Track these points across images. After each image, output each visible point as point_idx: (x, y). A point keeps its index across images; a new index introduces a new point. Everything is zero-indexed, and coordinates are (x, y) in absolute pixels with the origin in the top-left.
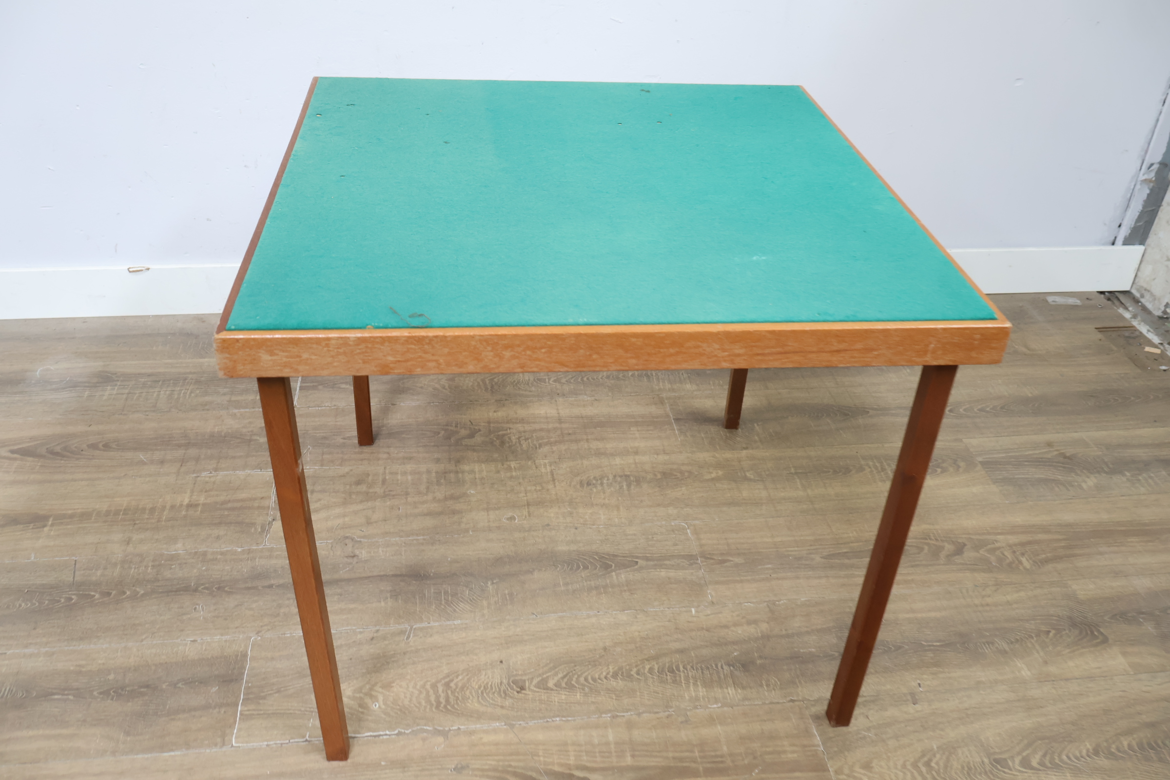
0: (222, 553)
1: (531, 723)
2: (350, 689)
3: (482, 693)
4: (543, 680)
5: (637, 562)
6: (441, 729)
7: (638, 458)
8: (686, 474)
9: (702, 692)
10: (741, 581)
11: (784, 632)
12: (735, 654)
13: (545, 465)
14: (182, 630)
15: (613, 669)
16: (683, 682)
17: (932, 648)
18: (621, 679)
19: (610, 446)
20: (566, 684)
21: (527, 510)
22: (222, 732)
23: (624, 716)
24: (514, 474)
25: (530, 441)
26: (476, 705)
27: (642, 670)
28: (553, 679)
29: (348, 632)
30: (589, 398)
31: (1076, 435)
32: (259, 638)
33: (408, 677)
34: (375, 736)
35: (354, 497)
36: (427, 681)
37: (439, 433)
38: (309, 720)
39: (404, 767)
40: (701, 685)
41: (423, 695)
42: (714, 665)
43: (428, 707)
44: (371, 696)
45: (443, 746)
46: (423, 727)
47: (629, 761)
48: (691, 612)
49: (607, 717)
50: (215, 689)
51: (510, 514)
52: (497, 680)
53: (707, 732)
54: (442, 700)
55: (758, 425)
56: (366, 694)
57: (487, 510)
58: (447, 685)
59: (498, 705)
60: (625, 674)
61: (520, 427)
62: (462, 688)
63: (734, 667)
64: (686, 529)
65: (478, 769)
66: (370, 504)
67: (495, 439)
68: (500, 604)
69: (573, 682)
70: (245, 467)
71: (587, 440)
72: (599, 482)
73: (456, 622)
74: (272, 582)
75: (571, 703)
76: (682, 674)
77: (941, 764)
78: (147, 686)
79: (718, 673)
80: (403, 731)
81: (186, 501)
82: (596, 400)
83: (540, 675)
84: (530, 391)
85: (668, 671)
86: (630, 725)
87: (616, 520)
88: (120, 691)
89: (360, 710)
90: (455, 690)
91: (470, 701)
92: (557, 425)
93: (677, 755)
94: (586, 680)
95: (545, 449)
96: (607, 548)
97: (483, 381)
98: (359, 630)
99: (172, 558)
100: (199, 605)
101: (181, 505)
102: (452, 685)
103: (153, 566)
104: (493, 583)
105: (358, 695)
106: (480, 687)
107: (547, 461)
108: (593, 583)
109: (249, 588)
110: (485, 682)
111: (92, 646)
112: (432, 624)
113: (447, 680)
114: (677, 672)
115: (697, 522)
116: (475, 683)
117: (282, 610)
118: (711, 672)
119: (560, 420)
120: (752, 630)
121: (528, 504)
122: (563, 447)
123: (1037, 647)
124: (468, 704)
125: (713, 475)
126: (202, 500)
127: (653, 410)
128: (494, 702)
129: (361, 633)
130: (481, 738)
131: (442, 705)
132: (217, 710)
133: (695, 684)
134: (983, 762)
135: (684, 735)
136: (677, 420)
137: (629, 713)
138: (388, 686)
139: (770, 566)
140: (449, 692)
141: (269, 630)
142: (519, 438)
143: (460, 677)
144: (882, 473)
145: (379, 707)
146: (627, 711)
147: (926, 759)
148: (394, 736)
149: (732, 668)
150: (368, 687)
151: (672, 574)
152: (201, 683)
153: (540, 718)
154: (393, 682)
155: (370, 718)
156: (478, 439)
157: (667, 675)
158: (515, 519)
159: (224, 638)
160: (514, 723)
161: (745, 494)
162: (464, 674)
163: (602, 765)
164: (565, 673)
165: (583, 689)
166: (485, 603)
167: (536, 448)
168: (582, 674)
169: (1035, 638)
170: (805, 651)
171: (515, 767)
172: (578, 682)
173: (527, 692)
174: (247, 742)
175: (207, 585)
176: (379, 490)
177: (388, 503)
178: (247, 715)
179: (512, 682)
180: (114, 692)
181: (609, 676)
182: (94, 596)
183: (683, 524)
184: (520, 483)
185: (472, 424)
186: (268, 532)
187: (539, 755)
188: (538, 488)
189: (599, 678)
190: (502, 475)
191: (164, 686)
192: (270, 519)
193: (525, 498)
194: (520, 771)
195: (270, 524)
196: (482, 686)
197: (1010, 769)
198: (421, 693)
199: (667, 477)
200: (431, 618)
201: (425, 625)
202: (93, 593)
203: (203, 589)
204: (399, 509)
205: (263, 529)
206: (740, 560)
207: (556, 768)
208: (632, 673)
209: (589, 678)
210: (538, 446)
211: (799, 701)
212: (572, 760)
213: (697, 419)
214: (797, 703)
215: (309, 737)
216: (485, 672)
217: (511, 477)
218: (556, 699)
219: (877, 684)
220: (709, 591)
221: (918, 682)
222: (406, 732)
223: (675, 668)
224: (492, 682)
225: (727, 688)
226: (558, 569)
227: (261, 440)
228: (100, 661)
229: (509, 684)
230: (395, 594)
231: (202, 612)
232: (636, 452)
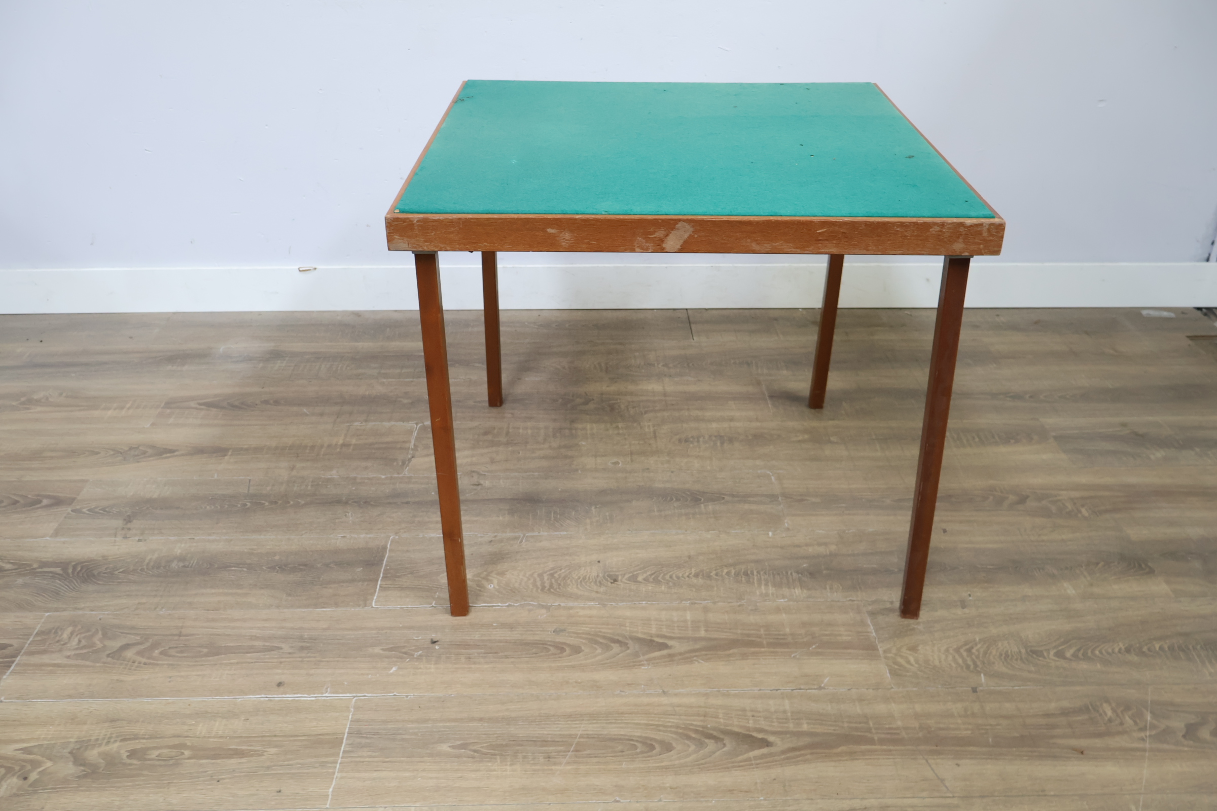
0: (369, 479)
1: (620, 604)
2: (470, 574)
3: (581, 582)
4: (633, 576)
5: (724, 498)
6: (545, 604)
7: (732, 424)
8: (775, 437)
9: (771, 590)
10: (817, 515)
11: (850, 552)
12: (805, 565)
13: (649, 426)
14: (335, 529)
15: (695, 571)
16: (756, 583)
17: (986, 569)
18: (702, 578)
19: (708, 414)
20: (653, 579)
21: (630, 458)
22: (364, 599)
23: (701, 603)
24: (621, 431)
25: (637, 408)
26: (575, 590)
27: (720, 573)
28: (642, 575)
29: (471, 536)
30: (693, 379)
31: (1150, 418)
32: (397, 537)
33: (519, 568)
34: (489, 606)
35: (481, 443)
36: (535, 572)
37: (557, 401)
38: (435, 593)
39: (512, 628)
40: (771, 585)
41: (532, 581)
42: (784, 573)
43: (535, 589)
44: (488, 580)
45: (545, 616)
46: (529, 602)
47: (703, 633)
48: (768, 534)
49: (687, 603)
50: (359, 570)
51: (615, 460)
52: (594, 574)
53: (772, 618)
54: (547, 585)
55: (846, 403)
56: (484, 578)
57: (596, 456)
58: (552, 575)
59: (593, 591)
60: (705, 575)
61: (629, 398)
62: (564, 578)
63: (802, 574)
64: (771, 477)
65: (572, 633)
66: (494, 449)
67: (606, 406)
68: (601, 522)
69: (660, 578)
70: (390, 420)
71: (688, 409)
72: (696, 440)
73: (562, 533)
74: (409, 499)
75: (657, 592)
76: (755, 578)
77: (981, 651)
78: (306, 565)
79: (787, 578)
80: (513, 604)
81: (341, 442)
83: (631, 572)
84: (640, 373)
85: (744, 575)
86: (706, 610)
87: (709, 468)
88: (283, 567)
89: (478, 588)
90: (558, 579)
91: (570, 587)
92: (663, 398)
93: (745, 632)
94: (671, 577)
95: (650, 415)
96: (697, 487)
97: (599, 364)
98: (479, 535)
99: (328, 480)
100: (348, 513)
101: (336, 445)
102: (556, 575)
103: (312, 486)
104: (596, 508)
105: (476, 579)
106: (579, 578)
107: (650, 424)
108: (683, 511)
109: (390, 503)
110: (584, 575)
111: (262, 537)
112: (542, 533)
113: (552, 572)
114: (751, 575)
115: (781, 471)
116: (575, 575)
117: (417, 519)
118: (781, 577)
119: (665, 394)
120: (821, 550)
122: (666, 414)
123: (1085, 573)
124: (568, 589)
125: (800, 438)
126: (354, 441)
127: (751, 389)
128: (590, 589)
129: (481, 537)
131: (546, 589)
132: (361, 583)
133: (766, 585)
134: (1020, 652)
135: (752, 619)
136: (771, 397)
137: (706, 602)
138: (502, 574)
139: (844, 505)
140: (553, 580)
141: (405, 532)
142: (627, 407)
143: (563, 571)
144: (958, 442)
145: (494, 587)
146: (705, 600)
147: (967, 647)
148: (505, 607)
149: (800, 575)
150: (485, 573)
151: (754, 507)
152: (349, 565)
153: (629, 601)
154: (507, 571)
155: (486, 594)
156: (591, 406)
157: (741, 577)
158: (619, 463)
159: (369, 536)
160: (606, 603)
161: (827, 452)
162: (566, 569)
163: (678, 635)
164: (653, 572)
165: (667, 584)
166: (588, 521)
167: (642, 414)
168: (667, 573)
169: (1084, 567)
170: (867, 566)
171: (603, 633)
172: (663, 578)
173: (619, 583)
174: (384, 605)
175: (356, 500)
176: (503, 439)
177: (510, 449)
178: (385, 587)
179: (608, 576)
180: (279, 567)
181: (691, 576)
182: (264, 504)
183: (768, 472)
184: (625, 439)
185: (587, 395)
186: (408, 465)
187: (626, 625)
188: (641, 442)
189: (682, 577)
190: (611, 432)
191: (319, 565)
192: (410, 456)
193: (629, 449)
194: (609, 635)
195: (410, 460)
196: (582, 577)
197: (1045, 658)
198: (529, 579)
199: (757, 439)
200: (541, 529)
201: (536, 534)
202: (263, 502)
203: (352, 502)
204: (519, 453)
205: (404, 463)
206: (818, 500)
207: (640, 635)
208: (712, 574)
209: (674, 576)
210: (643, 412)
211: (858, 601)
212: (654, 631)
213: (791, 398)
214: (855, 602)
215: (435, 604)
216: (583, 568)
217: (618, 434)
218: (644, 589)
219: (930, 593)
220: (786, 521)
221: (969, 593)
222: (515, 605)
223: (749, 572)
224: (590, 575)
225: (794, 588)
226: (654, 500)
227: (405, 401)
228: (268, 547)
229: (604, 577)
230: (512, 512)
231: (351, 518)
232: (731, 419)
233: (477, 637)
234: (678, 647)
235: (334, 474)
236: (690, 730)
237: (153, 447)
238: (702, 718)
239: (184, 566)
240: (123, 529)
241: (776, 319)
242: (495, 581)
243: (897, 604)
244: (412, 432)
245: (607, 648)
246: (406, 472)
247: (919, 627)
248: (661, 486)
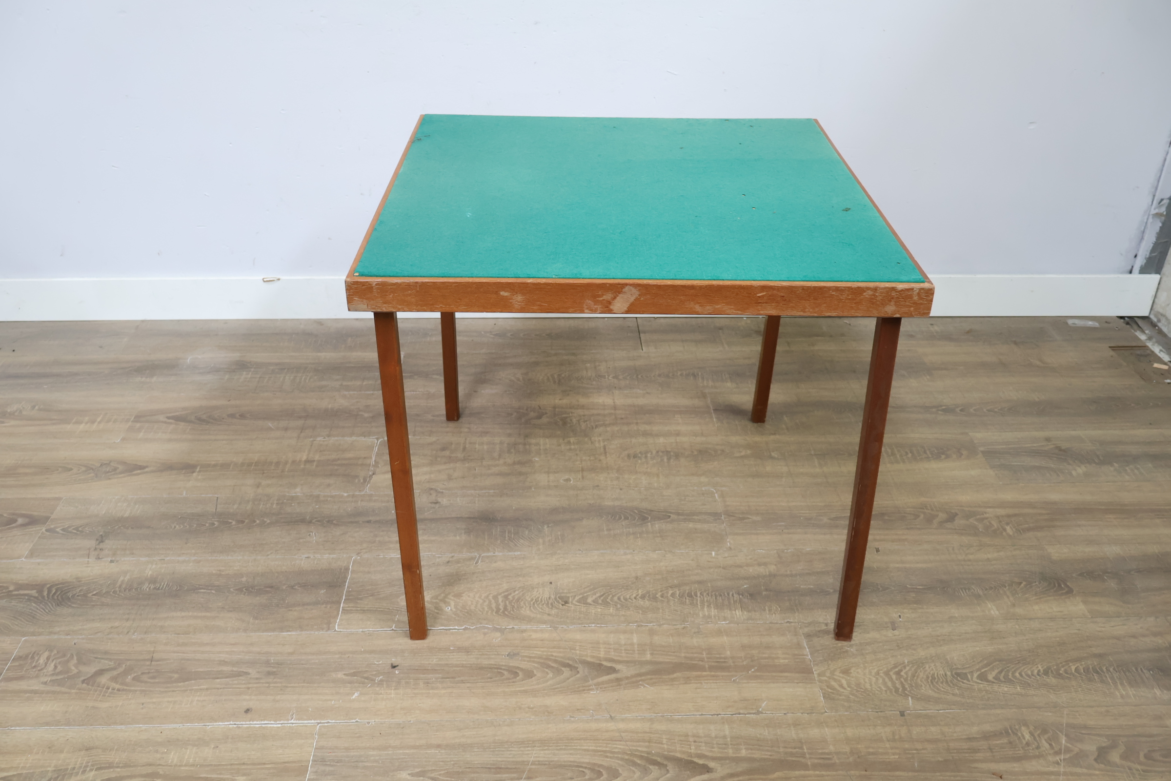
0: (332, 497)
1: (571, 627)
2: (428, 596)
3: (534, 604)
4: (583, 597)
5: (670, 516)
6: (499, 627)
7: (679, 439)
8: (719, 452)
9: (714, 612)
10: (757, 534)
11: (789, 572)
12: (745, 586)
14: (299, 550)
15: (641, 592)
16: (699, 604)
17: (915, 590)
18: (647, 600)
19: (656, 428)
20: (602, 601)
21: (581, 474)
22: (327, 622)
23: (647, 626)
24: (573, 447)
25: (588, 422)
26: (528, 612)
27: (666, 594)
28: (592, 597)
29: (429, 557)
30: (641, 392)
31: (1074, 433)
32: (359, 558)
33: (475, 590)
34: (446, 630)
35: (439, 459)
36: (490, 594)
37: (512, 415)
38: (395, 616)
39: (468, 652)
40: (714, 607)
41: (487, 603)
42: (726, 594)
43: (490, 611)
44: (445, 602)
45: (499, 639)
46: (484, 625)
47: (648, 657)
48: (712, 554)
49: (633, 626)
50: (322, 591)
51: (567, 477)
52: (546, 595)
53: (714, 641)
54: (501, 607)
55: (787, 416)
56: (441, 600)
57: (548, 473)
58: (506, 597)
59: (545, 613)
60: (651, 596)
61: (580, 412)
62: (518, 600)
63: (743, 596)
64: (715, 494)
65: (526, 656)
66: (452, 465)
67: (558, 420)
68: (553, 542)
69: (608, 600)
70: (351, 435)
71: (637, 423)
72: (644, 456)
73: (516, 553)
74: (371, 518)
75: (606, 615)
76: (699, 599)
77: (910, 674)
78: (272, 587)
79: (729, 599)
80: (469, 627)
81: (305, 458)
82: (647, 393)
83: (581, 594)
84: (592, 385)
85: (688, 596)
86: (652, 632)
87: (656, 485)
88: (250, 589)
89: (436, 611)
90: (512, 601)
91: (523, 609)
92: (613, 411)
93: (688, 655)
94: (619, 599)
95: (601, 429)
96: (645, 505)
97: (552, 376)
98: (437, 555)
99: (292, 498)
100: (312, 532)
101: (300, 461)
102: (510, 597)
103: (277, 504)
104: (548, 527)
105: (435, 601)
106: (532, 600)
107: (601, 438)
108: (631, 530)
109: (352, 522)
110: (537, 597)
111: (230, 557)
112: (497, 554)
113: (506, 593)
114: (694, 597)
115: (724, 489)
116: (528, 597)
117: (378, 539)
118: (723, 598)
119: (615, 408)
120: (761, 570)
121: (583, 470)
122: (616, 428)
123: (1008, 593)
124: (522, 611)
125: (743, 454)
126: (317, 457)
127: (696, 402)
128: (543, 611)
129: (439, 557)
130: (531, 635)
131: (501, 611)
132: (324, 606)
133: (709, 606)
134: (945, 673)
135: (695, 641)
136: (715, 410)
137: (652, 624)
138: (458, 595)
139: (783, 523)
140: (507, 602)
141: (367, 552)
142: (579, 421)
143: (517, 592)
144: (892, 457)
145: (451, 609)
146: (651, 622)
147: (896, 670)
148: (462, 630)
149: (741, 596)
150: (443, 595)
151: (699, 526)
152: (313, 586)
153: (580, 624)
154: (463, 593)
155: (443, 617)
156: (545, 420)
157: (686, 598)
158: (570, 480)
159: (332, 556)
160: (558, 626)
161: (768, 469)
162: (520, 590)
163: (625, 659)
164: (602, 594)
165: (616, 606)
166: (541, 541)
167: (593, 428)
168: (615, 595)
169: (1007, 587)
170: (804, 587)
171: (556, 656)
172: (612, 600)
173: (570, 605)
174: (346, 629)
175: (319, 519)
176: (460, 455)
177: (467, 465)
178: (347, 610)
179: (559, 597)
180: (245, 589)
181: (638, 597)
182: (231, 523)
183: (713, 490)
184: (577, 454)
185: (540, 408)
186: (369, 482)
187: (577, 649)
188: (592, 458)
189: (630, 598)
190: (563, 447)
191: (284, 588)
192: (371, 473)
193: (580, 466)
194: (560, 659)
195: (371, 476)
196: (534, 599)
197: (968, 680)
198: (484, 601)
199: (702, 454)
200: (496, 549)
201: (491, 554)
202: (230, 521)
203: (316, 521)
204: (475, 470)
205: (365, 480)
206: (758, 518)
207: (589, 659)
208: (657, 596)
209: (622, 598)
210: (594, 427)
211: (795, 622)
212: (602, 655)
213: (733, 411)
214: (793, 624)
215: (395, 627)
216: (536, 590)
217: (570, 449)
218: (593, 611)
219: (863, 614)
220: (728, 540)
221: (899, 614)
222: (471, 628)
223: (693, 594)
224: (542, 597)
225: (735, 610)
226: (603, 519)
227: (366, 415)
228: (235, 568)
229: (556, 599)
230: (468, 531)
231: (315, 538)
232: (678, 434)
233: (435, 661)
234: (625, 671)
235: (298, 491)
236: (636, 756)
237: (123, 463)
238: (647, 744)
239: (155, 588)
240: (96, 549)
241: (721, 328)
242: (452, 603)
243: (832, 626)
244: (373, 447)
245: (558, 672)
246: (367, 490)
247: (852, 650)
248: (610, 503)
